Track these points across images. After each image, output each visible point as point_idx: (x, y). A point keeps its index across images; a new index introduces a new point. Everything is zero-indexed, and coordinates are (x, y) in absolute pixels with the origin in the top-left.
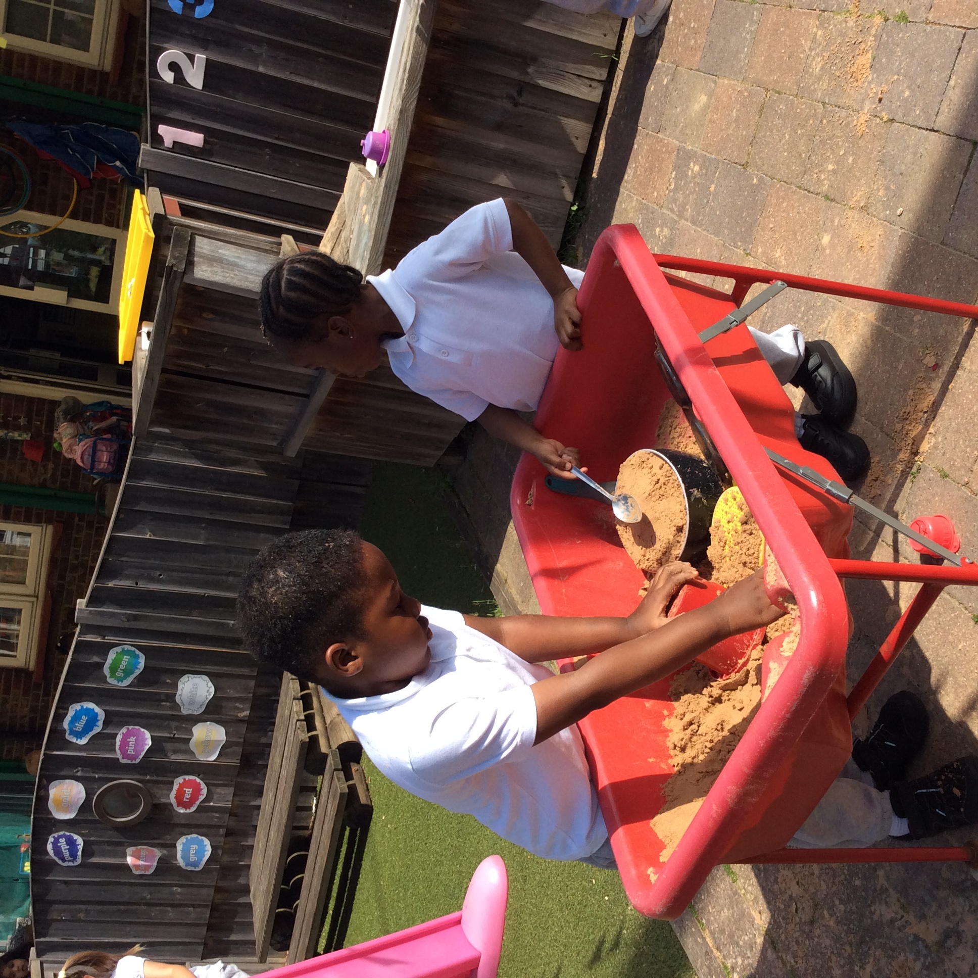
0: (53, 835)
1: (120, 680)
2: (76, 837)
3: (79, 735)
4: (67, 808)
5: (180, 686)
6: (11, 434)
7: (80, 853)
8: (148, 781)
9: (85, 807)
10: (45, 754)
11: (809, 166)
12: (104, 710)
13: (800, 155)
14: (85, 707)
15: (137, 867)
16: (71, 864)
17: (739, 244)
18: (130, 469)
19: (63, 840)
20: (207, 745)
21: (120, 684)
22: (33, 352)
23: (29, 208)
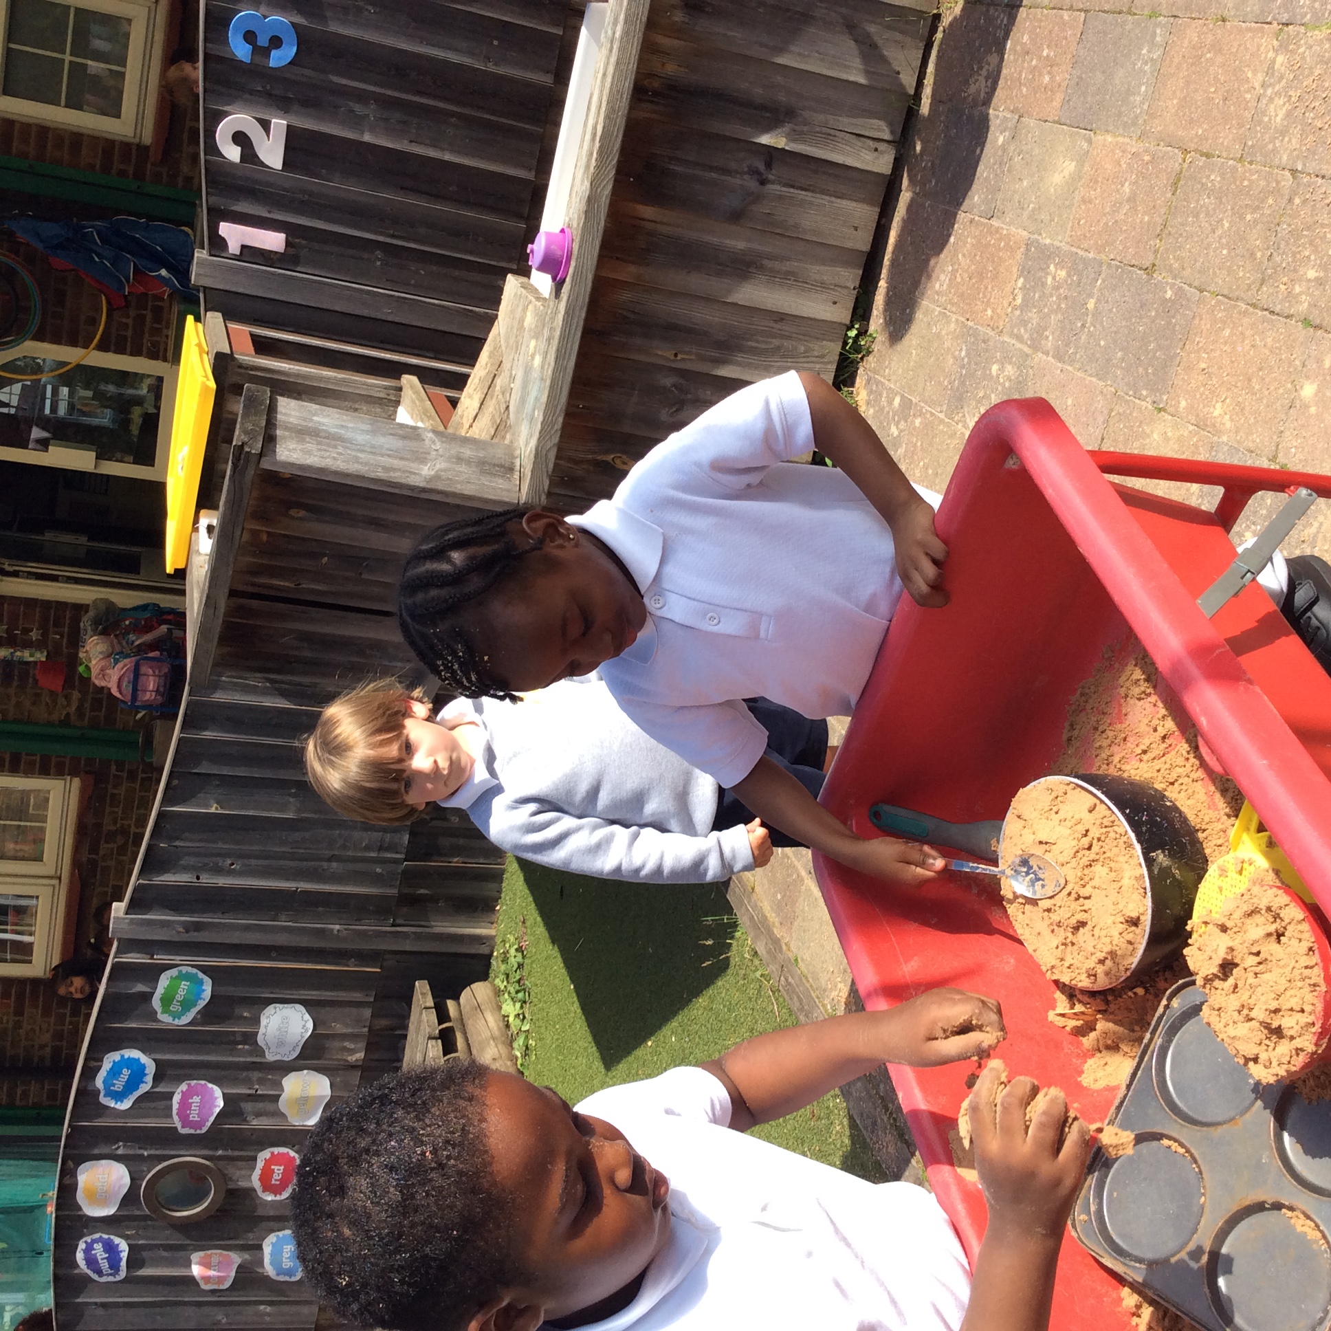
0: (84, 1239)
1: (177, 1016)
2: (117, 1240)
3: (119, 1096)
4: (103, 1201)
5: (264, 1021)
6: (18, 653)
7: (123, 1263)
8: (220, 1158)
9: (129, 1199)
10: (69, 1126)
11: (1269, 271)
12: (154, 1060)
13: (1252, 255)
14: (126, 1057)
15: (207, 1279)
16: (111, 1279)
17: (1144, 393)
18: (185, 715)
19: (98, 1247)
20: (303, 1102)
21: (177, 1022)
22: (49, 536)
23: (39, 337)
